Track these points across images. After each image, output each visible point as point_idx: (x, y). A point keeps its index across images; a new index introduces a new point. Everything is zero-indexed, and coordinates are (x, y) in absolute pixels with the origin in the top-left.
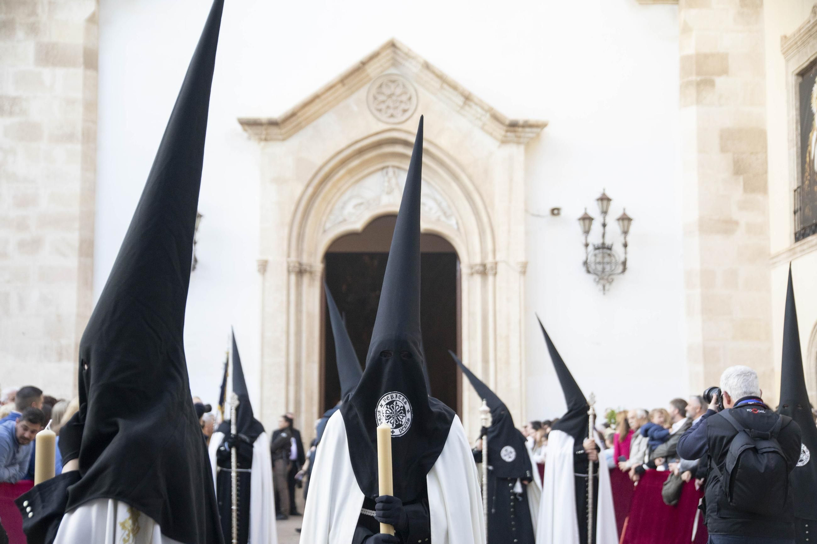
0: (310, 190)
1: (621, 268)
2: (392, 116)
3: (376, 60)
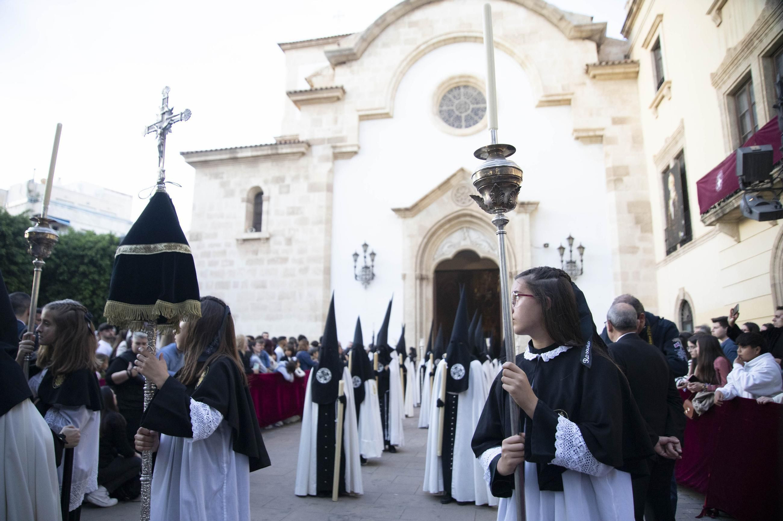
0: (425, 240)
1: (580, 272)
2: (464, 203)
3: (454, 177)
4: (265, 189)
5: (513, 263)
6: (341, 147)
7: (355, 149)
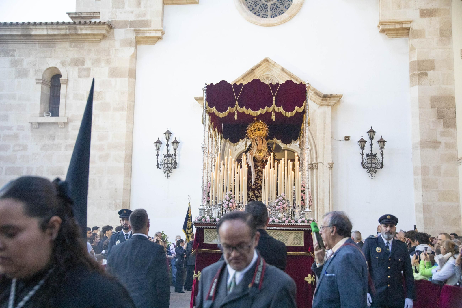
1: (380, 166)
3: (259, 68)
4: (63, 71)
5: (315, 155)
6: (144, 31)
7: (159, 34)
